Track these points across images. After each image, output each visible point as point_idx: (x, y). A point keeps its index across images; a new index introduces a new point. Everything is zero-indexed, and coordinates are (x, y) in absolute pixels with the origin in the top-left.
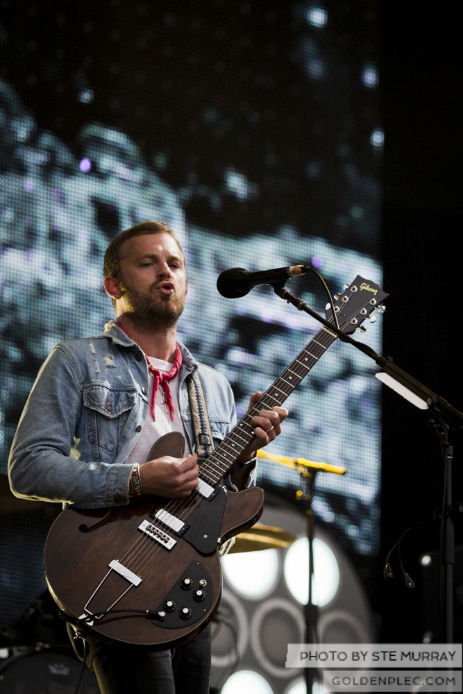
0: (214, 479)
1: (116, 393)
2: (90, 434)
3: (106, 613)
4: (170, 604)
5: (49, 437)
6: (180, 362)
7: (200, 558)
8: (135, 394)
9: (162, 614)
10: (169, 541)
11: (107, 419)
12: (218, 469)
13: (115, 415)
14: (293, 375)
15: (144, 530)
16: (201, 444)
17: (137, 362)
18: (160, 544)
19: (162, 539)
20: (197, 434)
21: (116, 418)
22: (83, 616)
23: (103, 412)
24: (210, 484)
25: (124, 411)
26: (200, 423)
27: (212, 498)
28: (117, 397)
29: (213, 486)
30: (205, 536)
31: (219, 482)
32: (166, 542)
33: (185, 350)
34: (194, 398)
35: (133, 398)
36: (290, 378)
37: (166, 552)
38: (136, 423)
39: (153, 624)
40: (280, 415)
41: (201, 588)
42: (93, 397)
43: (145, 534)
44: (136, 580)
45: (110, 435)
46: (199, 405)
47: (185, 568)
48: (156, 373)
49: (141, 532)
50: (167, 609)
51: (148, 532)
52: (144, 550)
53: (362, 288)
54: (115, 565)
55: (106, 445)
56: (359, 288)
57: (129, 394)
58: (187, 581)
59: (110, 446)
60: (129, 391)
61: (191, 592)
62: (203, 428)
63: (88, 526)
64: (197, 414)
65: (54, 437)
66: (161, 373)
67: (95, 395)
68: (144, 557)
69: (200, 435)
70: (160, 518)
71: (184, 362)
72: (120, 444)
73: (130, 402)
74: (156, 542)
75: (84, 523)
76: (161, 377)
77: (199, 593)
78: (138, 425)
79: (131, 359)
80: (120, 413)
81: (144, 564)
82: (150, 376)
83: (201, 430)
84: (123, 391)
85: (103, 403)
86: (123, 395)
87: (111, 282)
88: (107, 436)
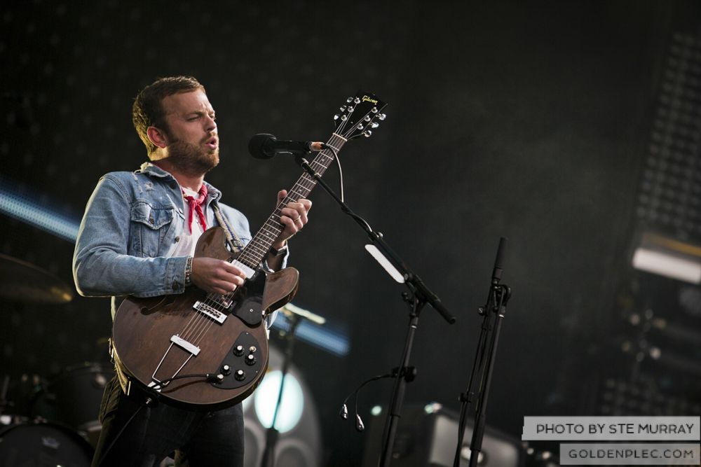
0: (254, 262)
1: (157, 210)
2: (135, 243)
3: (171, 380)
4: (226, 367)
5: (108, 242)
7: (249, 329)
8: (172, 211)
9: (221, 376)
10: (221, 316)
11: (150, 229)
12: (256, 255)
13: (157, 228)
15: (198, 309)
18: (213, 320)
19: (215, 315)
22: (152, 384)
23: (146, 223)
24: (251, 267)
25: (164, 224)
26: (230, 234)
27: (254, 279)
28: (158, 215)
29: (254, 269)
30: (251, 310)
32: (218, 317)
35: (171, 214)
37: (218, 326)
38: (175, 234)
39: (213, 386)
40: (305, 206)
41: (251, 353)
43: (200, 312)
44: (195, 350)
45: (153, 244)
47: (235, 339)
49: (196, 310)
50: (224, 372)
51: (201, 310)
52: (199, 326)
54: (176, 339)
55: (149, 252)
56: (361, 100)
57: (167, 211)
58: (240, 348)
59: (152, 253)
60: (167, 209)
61: (243, 357)
63: (149, 309)
65: (112, 242)
67: (140, 210)
68: (200, 330)
71: (208, 192)
72: (162, 250)
73: (169, 217)
74: (209, 318)
76: (196, 201)
77: (251, 357)
78: (176, 236)
79: (166, 186)
80: (161, 226)
81: (200, 337)
82: (184, 202)
83: (232, 238)
84: (163, 210)
85: (147, 217)
86: (162, 212)
87: (154, 131)
88: (150, 244)
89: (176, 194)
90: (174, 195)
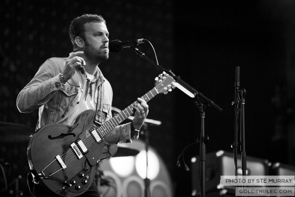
0: (103, 135)
1: (71, 86)
2: (57, 100)
8: (79, 88)
10: (80, 155)
11: (66, 96)
13: (70, 95)
16: (98, 115)
17: (81, 74)
18: (77, 155)
20: (97, 110)
22: (40, 174)
23: (65, 92)
26: (99, 105)
27: (99, 143)
28: (72, 88)
29: (101, 138)
30: (93, 158)
33: (100, 72)
34: (100, 93)
35: (78, 90)
38: (77, 100)
45: (66, 102)
48: (88, 80)
49: (71, 147)
51: (74, 148)
54: (58, 157)
57: (76, 88)
59: (64, 107)
60: (77, 86)
63: (52, 137)
64: (99, 101)
66: (90, 80)
69: (98, 111)
70: (79, 144)
71: (99, 77)
72: (69, 107)
73: (77, 92)
75: (51, 135)
78: (78, 101)
81: (69, 161)
82: (86, 81)
83: (99, 109)
85: (66, 89)
86: (74, 87)
87: (78, 39)
88: (64, 103)
89: (83, 77)
90: (82, 77)
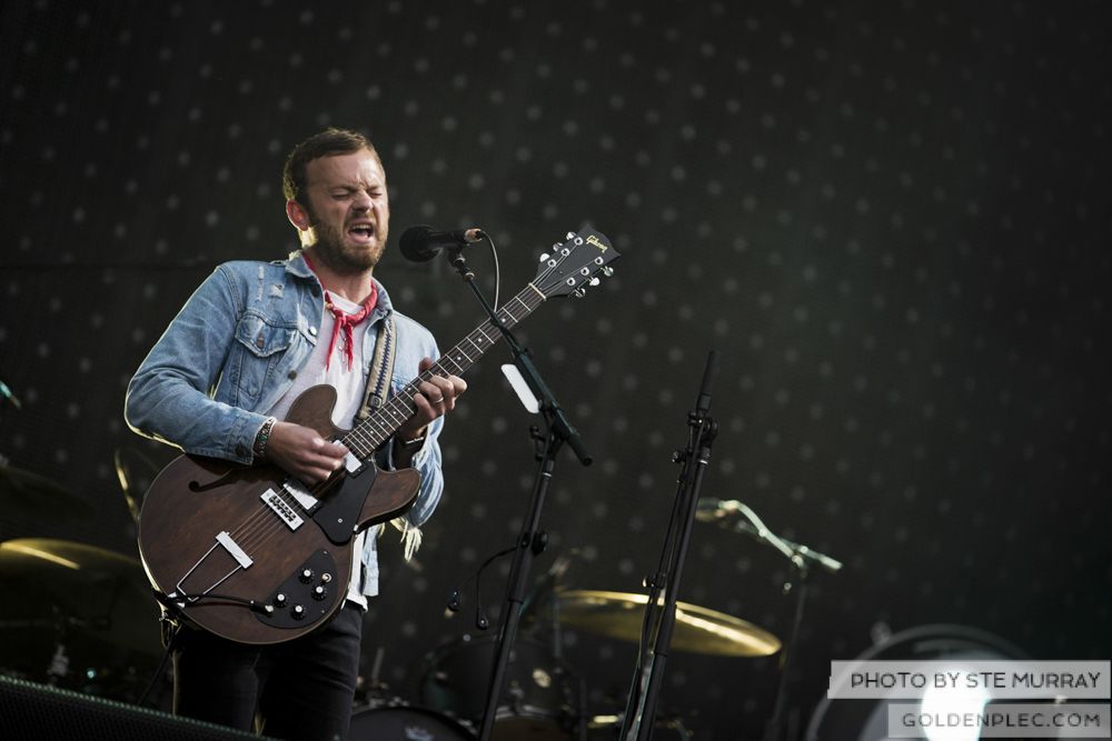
0: (364, 450)
1: (273, 328)
3: (201, 596)
4: (281, 597)
6: (372, 306)
7: (330, 546)
8: (293, 333)
9: (270, 609)
10: (295, 520)
12: (370, 440)
13: (265, 354)
14: (483, 337)
15: (267, 501)
16: (368, 405)
17: (312, 298)
18: (283, 521)
19: (286, 516)
20: (368, 392)
21: (266, 358)
22: (173, 595)
23: (250, 347)
24: (357, 457)
25: (276, 350)
26: (377, 381)
27: (358, 473)
29: (361, 460)
30: (340, 521)
31: (369, 455)
32: (291, 520)
33: (383, 293)
34: (381, 350)
35: (289, 337)
36: (480, 340)
37: (287, 531)
38: (291, 367)
39: (257, 617)
40: (455, 387)
41: (323, 583)
42: (245, 328)
43: (268, 506)
44: (245, 561)
45: (255, 377)
46: (385, 361)
47: (308, 556)
48: (338, 314)
49: (264, 502)
50: (276, 603)
51: (271, 504)
52: (262, 526)
53: (589, 241)
54: (224, 538)
55: (248, 388)
56: (585, 241)
57: (287, 332)
58: (307, 573)
59: (253, 390)
60: (288, 329)
61: (310, 586)
62: (379, 387)
63: (201, 484)
64: (378, 369)
65: (189, 366)
66: (345, 314)
67: (247, 326)
68: (261, 533)
69: (371, 394)
70: (289, 489)
71: (377, 306)
72: (266, 389)
74: (279, 518)
75: (197, 480)
76: (344, 319)
77: (319, 590)
78: (293, 369)
79: (306, 293)
80: (271, 353)
81: (260, 541)
83: (375, 389)
85: (254, 336)
86: (280, 331)
87: (295, 207)
88: (251, 377)
